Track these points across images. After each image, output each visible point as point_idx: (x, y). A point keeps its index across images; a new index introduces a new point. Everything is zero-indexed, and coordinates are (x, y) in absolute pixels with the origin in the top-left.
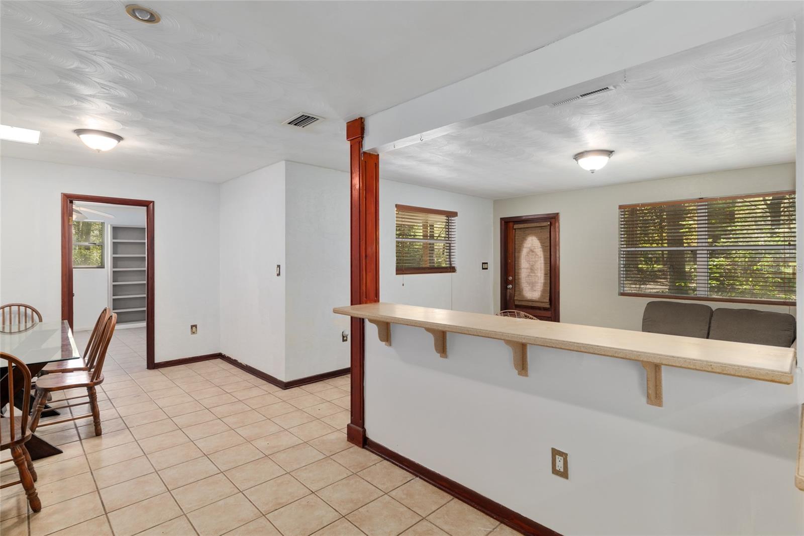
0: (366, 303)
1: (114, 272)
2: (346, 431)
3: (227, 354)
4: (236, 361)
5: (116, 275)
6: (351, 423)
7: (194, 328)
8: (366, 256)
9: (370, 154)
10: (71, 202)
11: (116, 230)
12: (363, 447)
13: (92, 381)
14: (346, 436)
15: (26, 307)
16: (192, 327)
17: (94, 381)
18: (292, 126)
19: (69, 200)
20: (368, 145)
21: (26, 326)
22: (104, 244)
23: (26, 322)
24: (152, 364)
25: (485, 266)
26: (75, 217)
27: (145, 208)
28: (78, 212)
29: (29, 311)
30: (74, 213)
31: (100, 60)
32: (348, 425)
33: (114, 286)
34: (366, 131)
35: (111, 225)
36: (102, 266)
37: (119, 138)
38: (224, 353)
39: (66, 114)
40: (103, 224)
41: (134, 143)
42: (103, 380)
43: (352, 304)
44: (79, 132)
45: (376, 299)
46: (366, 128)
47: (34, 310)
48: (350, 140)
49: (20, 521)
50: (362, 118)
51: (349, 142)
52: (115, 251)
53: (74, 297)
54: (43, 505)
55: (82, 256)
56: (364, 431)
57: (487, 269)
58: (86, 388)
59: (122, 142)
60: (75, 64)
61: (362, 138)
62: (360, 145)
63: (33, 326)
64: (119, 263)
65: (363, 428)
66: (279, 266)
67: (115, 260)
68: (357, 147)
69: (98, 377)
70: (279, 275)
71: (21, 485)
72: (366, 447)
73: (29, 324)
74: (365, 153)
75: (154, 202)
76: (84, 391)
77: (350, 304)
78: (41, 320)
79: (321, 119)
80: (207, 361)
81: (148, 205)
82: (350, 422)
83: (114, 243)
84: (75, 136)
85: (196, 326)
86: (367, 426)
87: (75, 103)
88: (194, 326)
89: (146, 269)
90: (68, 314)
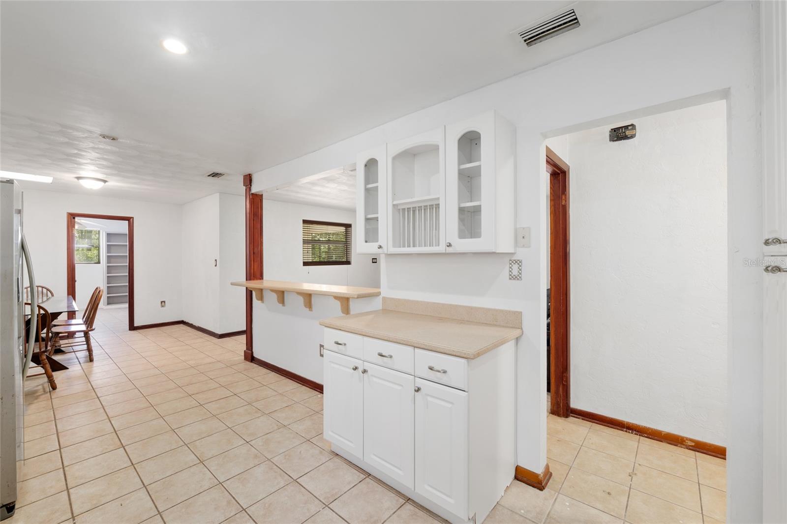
0: (254, 280)
1: (108, 266)
2: (243, 354)
3: (187, 321)
4: (192, 324)
5: (109, 269)
6: (247, 349)
7: (163, 303)
8: (254, 253)
9: (256, 195)
10: (74, 218)
11: (109, 235)
12: (251, 362)
13: (87, 329)
14: (243, 357)
15: (43, 287)
16: (162, 302)
17: (89, 329)
18: (211, 177)
19: (72, 217)
20: (254, 190)
21: (42, 300)
22: (100, 246)
23: (42, 297)
24: (132, 327)
25: (374, 261)
26: (76, 227)
27: (127, 222)
28: (79, 223)
29: (45, 290)
30: (76, 224)
31: (89, 151)
32: (245, 351)
33: (108, 277)
34: (253, 181)
35: (105, 232)
36: (99, 263)
37: (105, 181)
38: (185, 320)
39: (69, 171)
40: (99, 231)
41: (114, 183)
42: (94, 329)
43: (246, 280)
44: (78, 178)
45: (261, 277)
46: (253, 180)
47: (48, 290)
48: (246, 186)
49: (45, 392)
50: (250, 174)
51: (245, 187)
52: (109, 250)
53: (76, 283)
54: (57, 387)
55: (84, 255)
56: (252, 353)
57: (376, 262)
58: (83, 333)
59: (107, 183)
60: (76, 152)
61: (251, 185)
62: (250, 190)
63: (48, 299)
64: (112, 260)
65: (252, 351)
66: (216, 260)
67: (109, 258)
68: (248, 190)
69: (91, 327)
70: (216, 266)
71: (45, 375)
72: (253, 361)
73: (45, 299)
74: (252, 194)
75: (133, 218)
76: (82, 334)
77: (245, 280)
78: (52, 295)
79: (226, 174)
80: (173, 326)
81: (129, 219)
82: (245, 349)
83: (108, 245)
84: (76, 180)
85: (164, 302)
86: (254, 350)
87: (76, 166)
88: (163, 302)
89: (128, 264)
90: (71, 291)
